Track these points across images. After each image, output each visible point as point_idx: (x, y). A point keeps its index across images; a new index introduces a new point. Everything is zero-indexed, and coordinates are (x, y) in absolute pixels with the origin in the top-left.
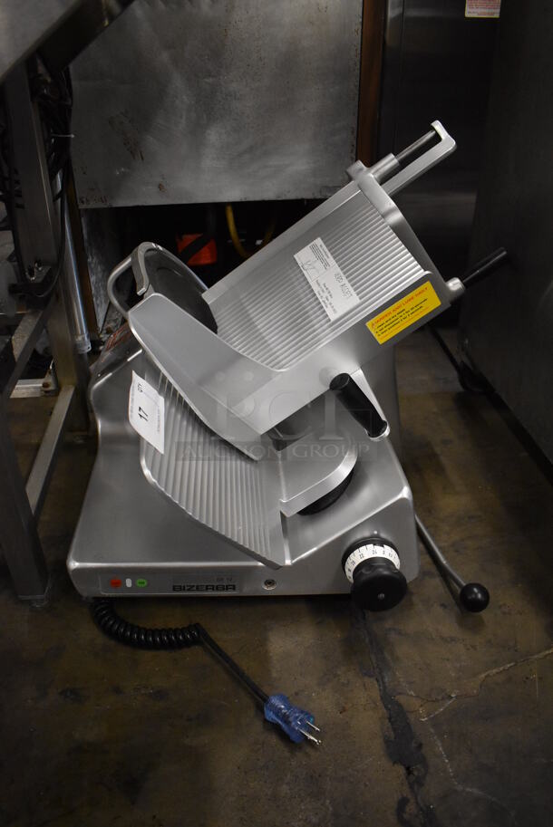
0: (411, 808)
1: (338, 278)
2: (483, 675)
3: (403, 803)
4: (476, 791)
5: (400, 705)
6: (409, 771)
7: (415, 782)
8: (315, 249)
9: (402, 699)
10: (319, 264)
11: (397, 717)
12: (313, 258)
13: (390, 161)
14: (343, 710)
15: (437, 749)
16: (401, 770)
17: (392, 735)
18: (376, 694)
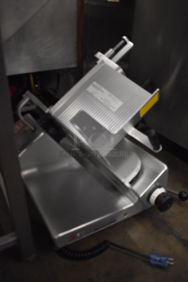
1: (110, 96)
8: (94, 86)
10: (99, 92)
12: (95, 90)
13: (111, 51)
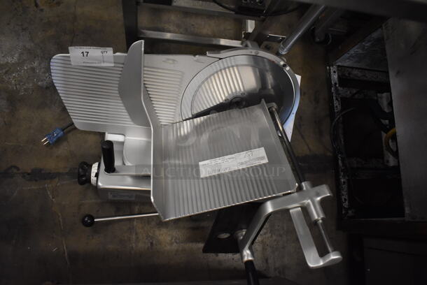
0: (15, 171)
2: (60, 214)
3: (18, 169)
4: (15, 194)
5: (55, 178)
6: (29, 174)
7: (24, 175)
9: (57, 180)
11: (50, 176)
14: (57, 157)
15: (34, 186)
16: (29, 171)
17: (43, 172)
18: (61, 171)
